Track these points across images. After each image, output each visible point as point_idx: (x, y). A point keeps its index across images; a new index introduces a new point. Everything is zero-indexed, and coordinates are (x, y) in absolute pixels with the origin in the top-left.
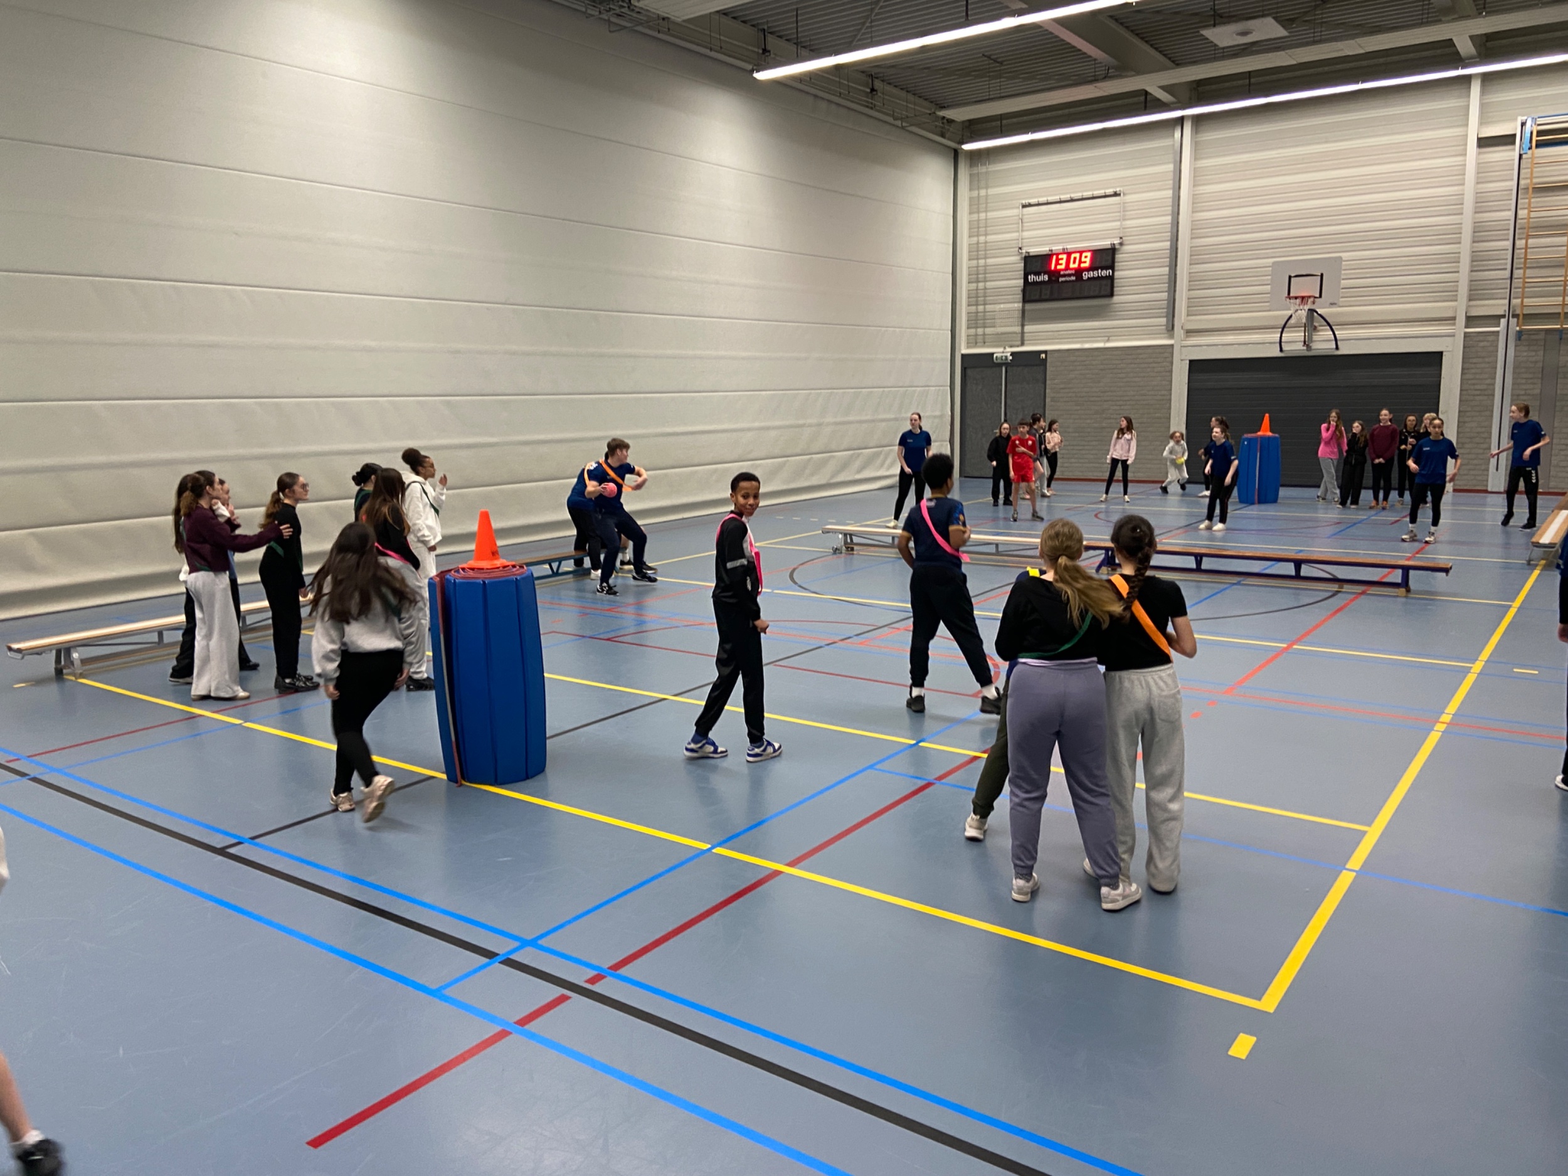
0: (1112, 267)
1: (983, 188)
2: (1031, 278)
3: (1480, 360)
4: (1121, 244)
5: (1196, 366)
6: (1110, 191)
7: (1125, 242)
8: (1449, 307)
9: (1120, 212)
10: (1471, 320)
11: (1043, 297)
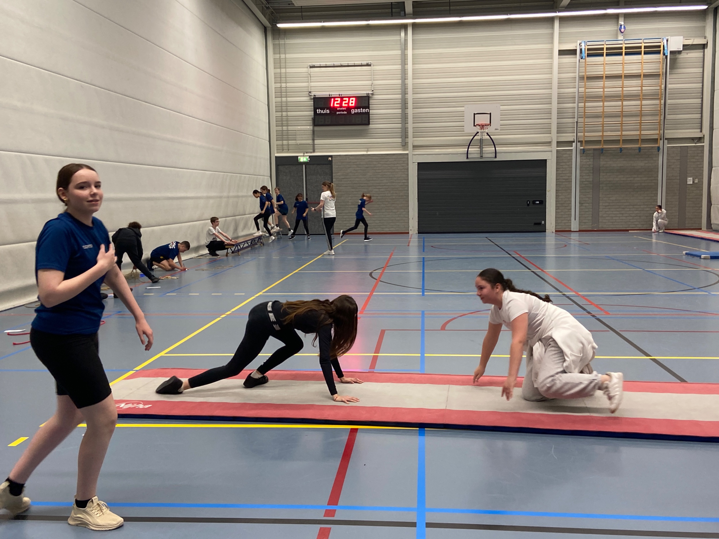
0: (368, 108)
1: (282, 53)
2: (319, 111)
3: (564, 164)
4: (372, 94)
5: (422, 166)
6: (364, 63)
7: (374, 94)
8: (549, 137)
9: (372, 75)
10: (559, 144)
11: (326, 123)
